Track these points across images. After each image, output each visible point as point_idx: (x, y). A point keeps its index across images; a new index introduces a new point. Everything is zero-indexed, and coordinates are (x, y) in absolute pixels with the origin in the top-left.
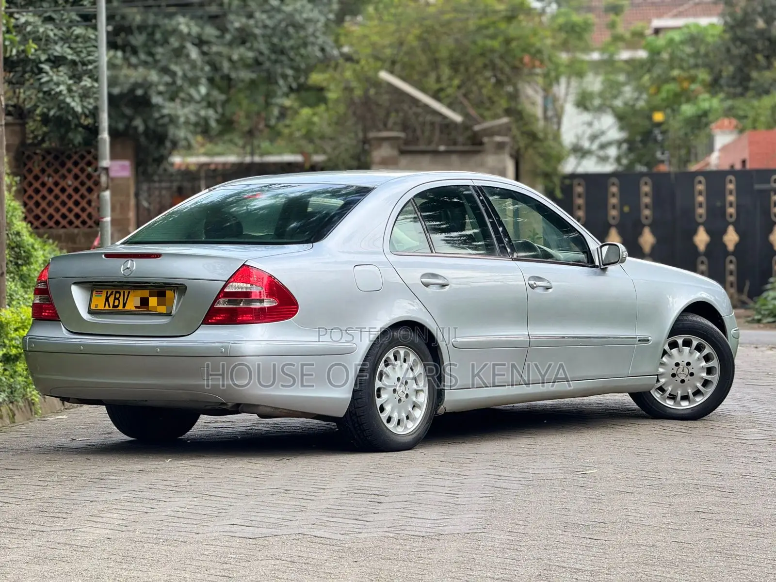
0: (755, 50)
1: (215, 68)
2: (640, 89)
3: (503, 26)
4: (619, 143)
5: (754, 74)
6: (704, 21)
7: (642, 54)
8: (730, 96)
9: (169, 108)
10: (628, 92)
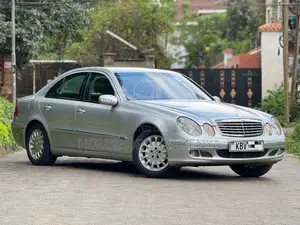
0: (238, 23)
1: (46, 28)
2: (195, 37)
3: (151, 14)
4: (186, 57)
5: (239, 32)
6: (219, 11)
7: (195, 23)
8: (228, 40)
9: (29, 43)
10: (190, 37)
